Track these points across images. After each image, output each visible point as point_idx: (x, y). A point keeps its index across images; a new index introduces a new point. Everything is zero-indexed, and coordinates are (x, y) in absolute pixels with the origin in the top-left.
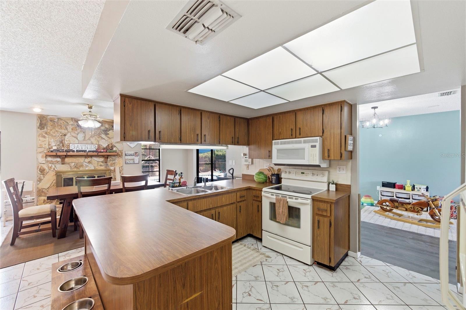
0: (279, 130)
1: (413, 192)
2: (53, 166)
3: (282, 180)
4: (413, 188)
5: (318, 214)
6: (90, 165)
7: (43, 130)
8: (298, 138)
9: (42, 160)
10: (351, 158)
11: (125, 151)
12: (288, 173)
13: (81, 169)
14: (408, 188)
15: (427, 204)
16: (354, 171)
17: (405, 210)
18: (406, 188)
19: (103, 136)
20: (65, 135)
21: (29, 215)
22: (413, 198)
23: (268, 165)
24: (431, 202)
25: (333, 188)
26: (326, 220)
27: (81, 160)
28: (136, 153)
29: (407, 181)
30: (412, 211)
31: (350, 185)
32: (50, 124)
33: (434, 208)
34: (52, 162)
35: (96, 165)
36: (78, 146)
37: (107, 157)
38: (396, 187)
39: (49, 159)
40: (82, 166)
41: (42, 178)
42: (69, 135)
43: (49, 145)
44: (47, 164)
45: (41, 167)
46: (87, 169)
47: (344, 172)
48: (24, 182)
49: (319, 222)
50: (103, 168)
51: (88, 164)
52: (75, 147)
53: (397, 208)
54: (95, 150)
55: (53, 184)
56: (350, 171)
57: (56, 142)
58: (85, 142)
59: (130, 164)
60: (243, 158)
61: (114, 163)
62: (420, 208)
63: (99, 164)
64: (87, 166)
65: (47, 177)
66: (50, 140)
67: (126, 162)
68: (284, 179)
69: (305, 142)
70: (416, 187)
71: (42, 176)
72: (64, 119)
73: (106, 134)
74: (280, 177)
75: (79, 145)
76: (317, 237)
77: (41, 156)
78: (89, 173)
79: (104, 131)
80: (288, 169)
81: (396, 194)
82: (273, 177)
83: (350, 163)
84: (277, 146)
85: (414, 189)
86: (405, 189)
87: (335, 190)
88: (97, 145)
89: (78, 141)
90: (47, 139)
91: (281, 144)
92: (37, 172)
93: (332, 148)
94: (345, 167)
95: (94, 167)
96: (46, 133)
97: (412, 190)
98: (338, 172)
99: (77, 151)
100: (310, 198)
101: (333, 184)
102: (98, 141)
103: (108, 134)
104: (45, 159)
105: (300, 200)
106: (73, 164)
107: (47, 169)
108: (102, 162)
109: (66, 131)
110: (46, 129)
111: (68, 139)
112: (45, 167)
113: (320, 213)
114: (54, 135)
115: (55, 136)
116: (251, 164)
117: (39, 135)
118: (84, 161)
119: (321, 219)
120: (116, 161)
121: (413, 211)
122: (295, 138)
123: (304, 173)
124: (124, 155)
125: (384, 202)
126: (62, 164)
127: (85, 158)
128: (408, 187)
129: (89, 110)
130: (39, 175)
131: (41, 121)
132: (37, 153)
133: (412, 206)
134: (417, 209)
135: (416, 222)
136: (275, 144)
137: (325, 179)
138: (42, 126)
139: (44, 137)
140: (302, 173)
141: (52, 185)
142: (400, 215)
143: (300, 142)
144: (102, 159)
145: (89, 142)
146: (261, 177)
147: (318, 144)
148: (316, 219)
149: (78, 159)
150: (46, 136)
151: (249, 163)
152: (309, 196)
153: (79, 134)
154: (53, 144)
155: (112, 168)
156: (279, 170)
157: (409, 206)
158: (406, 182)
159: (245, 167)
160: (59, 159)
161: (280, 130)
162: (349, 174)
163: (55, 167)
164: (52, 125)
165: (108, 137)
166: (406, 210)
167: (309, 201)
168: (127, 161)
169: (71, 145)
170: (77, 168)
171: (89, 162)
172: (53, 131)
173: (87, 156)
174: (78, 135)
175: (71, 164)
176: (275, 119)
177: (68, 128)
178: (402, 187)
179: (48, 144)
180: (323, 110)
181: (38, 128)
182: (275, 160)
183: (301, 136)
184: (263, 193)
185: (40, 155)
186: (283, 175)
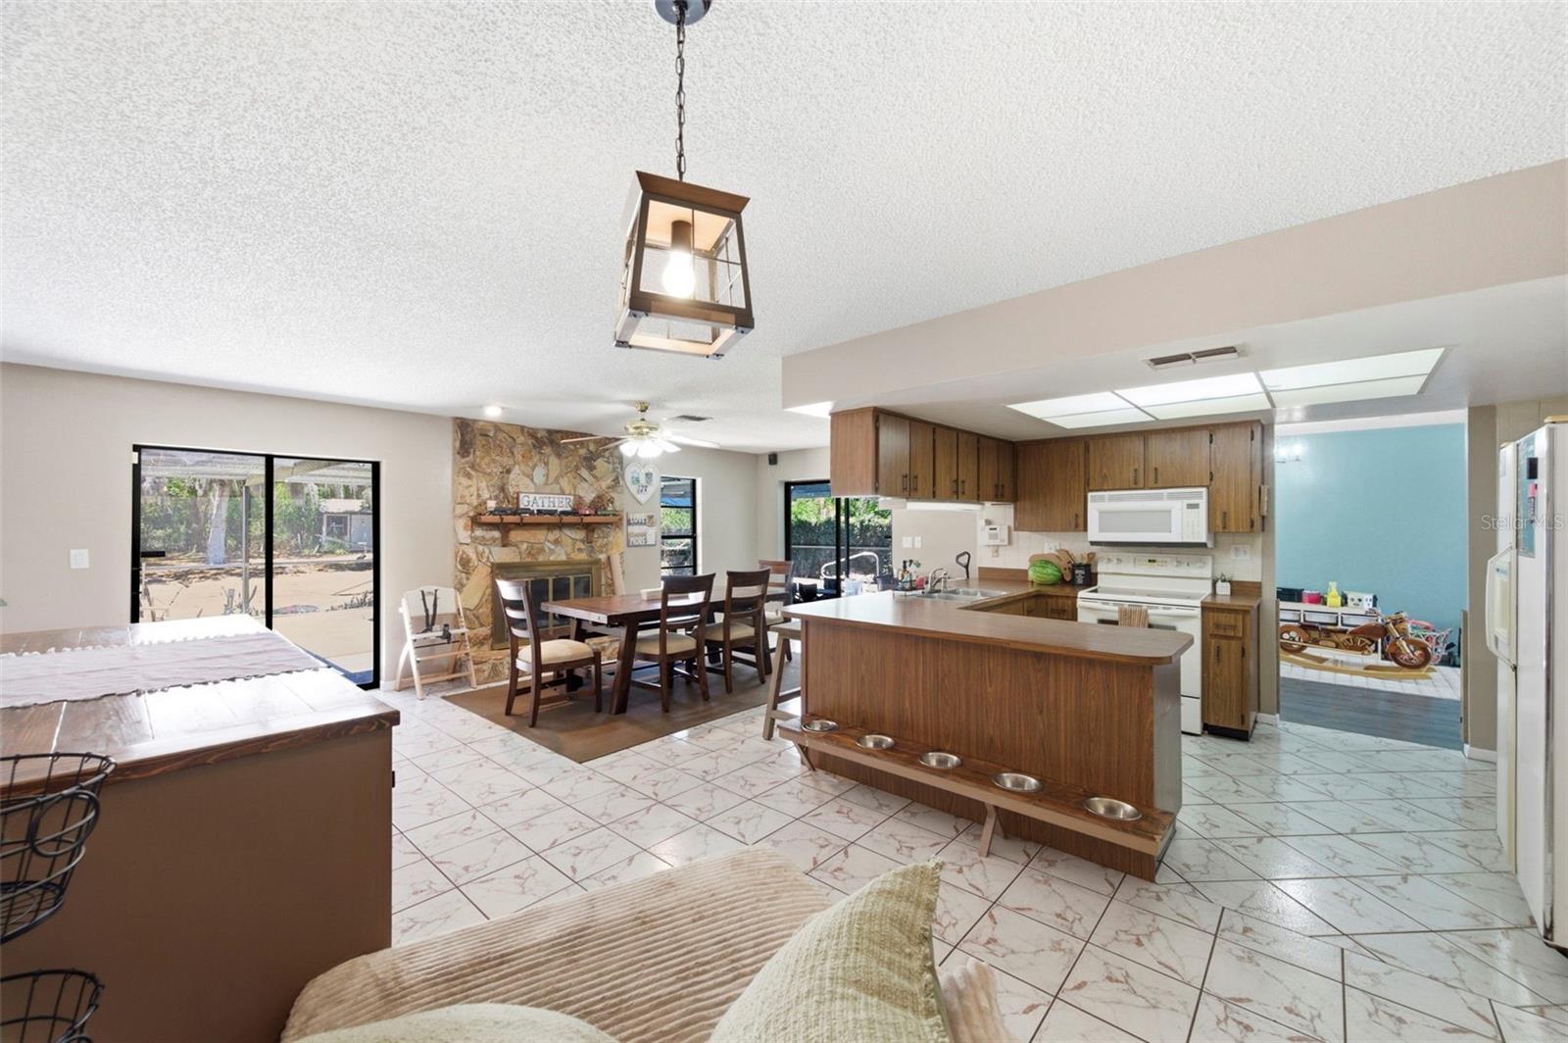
0: (1101, 469)
1: (1345, 610)
2: (487, 551)
3: (1099, 576)
4: (1345, 601)
5: (1213, 636)
6: (558, 550)
7: (467, 459)
8: (1152, 489)
9: (464, 536)
10: (1263, 530)
11: (627, 514)
12: (1115, 561)
13: (541, 559)
14: (1334, 599)
15: (1383, 631)
16: (1268, 553)
17: (1334, 645)
18: (1330, 601)
19: (584, 473)
20: (508, 471)
21: (559, 658)
22: (1345, 622)
23: (1055, 547)
24: (1391, 625)
25: (1224, 589)
26: (1235, 645)
27: (540, 535)
28: (651, 517)
29: (1330, 583)
30: (1351, 648)
31: (1260, 583)
32: (480, 441)
33: (1398, 638)
34: (483, 541)
35: (569, 550)
36: (535, 499)
37: (589, 528)
38: (1304, 597)
39: (479, 532)
40: (541, 550)
41: (465, 581)
42: (516, 470)
43: (479, 496)
44: (474, 545)
45: (464, 552)
46: (552, 558)
47: (1248, 557)
48: (436, 591)
49: (1218, 651)
50: (583, 556)
51: (553, 547)
52: (529, 502)
53: (1316, 642)
54: (569, 509)
55: (486, 597)
56: (1260, 554)
57: (491, 489)
58: (548, 489)
59: (637, 546)
60: (983, 530)
61: (607, 544)
62: (1369, 639)
63: (577, 547)
64: (552, 552)
65: (474, 578)
66: (480, 484)
67: (628, 541)
68: (1104, 576)
69: (1171, 497)
70: (1349, 597)
71: (464, 575)
72: (509, 428)
73: (591, 468)
74: (1093, 571)
75: (538, 496)
76: (1214, 679)
77: (463, 524)
78: (557, 570)
79: (585, 458)
80: (1115, 553)
81: (1304, 615)
82: (1077, 572)
83: (1259, 542)
84: (1099, 504)
85: (1346, 603)
86: (1325, 604)
87: (1229, 593)
88: (572, 497)
89: (533, 486)
90: (475, 480)
91: (1111, 499)
92: (456, 566)
93: (1232, 509)
94: (1248, 546)
95: (567, 554)
96: (473, 467)
97: (1342, 605)
98: (1233, 557)
99: (540, 512)
100: (1199, 605)
101: (1224, 581)
102: (575, 488)
103: (594, 468)
104: (469, 532)
105: (1174, 611)
106: (525, 545)
107: (473, 557)
108: (582, 541)
109: (511, 462)
110: (471, 456)
111: (517, 481)
112: (471, 552)
113: (1221, 632)
114: (489, 471)
115: (489, 474)
116: (1006, 543)
117: (459, 472)
118: (546, 539)
119: (1223, 643)
120: (611, 539)
121: (1353, 648)
122: (1143, 489)
123: (1154, 561)
124: (625, 522)
125: (1285, 632)
126: (504, 546)
127: (549, 529)
128: (1333, 597)
129: (641, 415)
130: (458, 573)
131: (462, 435)
132: (455, 517)
133: (1350, 637)
134: (1362, 642)
135: (1361, 669)
136: (1094, 500)
137: (1207, 572)
138: (464, 448)
139: (469, 476)
140: (1150, 561)
141: (484, 600)
142: (1322, 660)
143: (1160, 498)
144: (580, 535)
145: (556, 488)
146: (1050, 571)
147: (1203, 503)
148: (1213, 645)
149: (533, 532)
150: (473, 473)
151: (1003, 541)
152: (1198, 603)
153: (537, 468)
154: (486, 495)
155: (603, 557)
156: (1091, 556)
157: (1343, 638)
158: (1328, 586)
159: (989, 552)
160: (496, 534)
161: (1105, 471)
162: (1258, 561)
163: (490, 553)
164: (484, 446)
165: (594, 477)
166: (1337, 646)
167: (1198, 612)
168: (632, 539)
169: (521, 495)
170: (533, 555)
171: (556, 542)
172: (486, 460)
173: (550, 526)
174: (533, 470)
175: (520, 546)
176: (1091, 448)
177: (516, 453)
178: (1319, 599)
179: (475, 494)
180: (1211, 436)
181: (458, 453)
182: (1094, 533)
183: (1159, 485)
184: (1080, 603)
185: (461, 523)
186: (1101, 568)
